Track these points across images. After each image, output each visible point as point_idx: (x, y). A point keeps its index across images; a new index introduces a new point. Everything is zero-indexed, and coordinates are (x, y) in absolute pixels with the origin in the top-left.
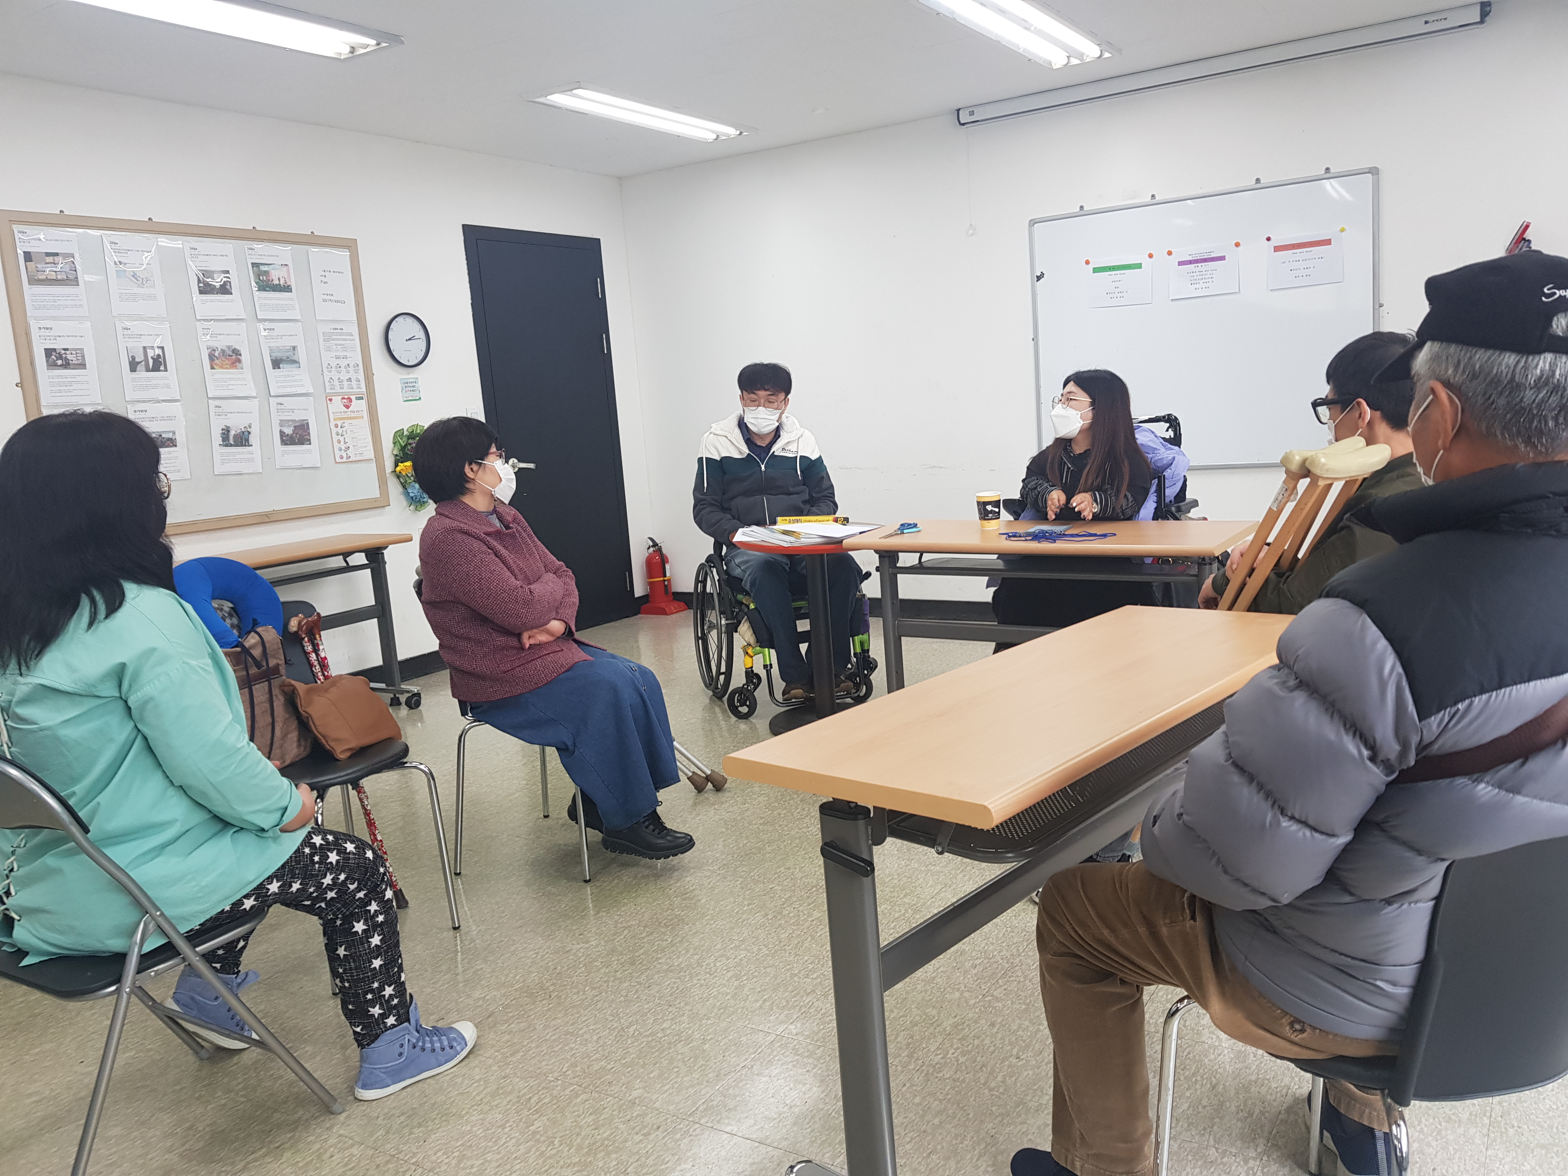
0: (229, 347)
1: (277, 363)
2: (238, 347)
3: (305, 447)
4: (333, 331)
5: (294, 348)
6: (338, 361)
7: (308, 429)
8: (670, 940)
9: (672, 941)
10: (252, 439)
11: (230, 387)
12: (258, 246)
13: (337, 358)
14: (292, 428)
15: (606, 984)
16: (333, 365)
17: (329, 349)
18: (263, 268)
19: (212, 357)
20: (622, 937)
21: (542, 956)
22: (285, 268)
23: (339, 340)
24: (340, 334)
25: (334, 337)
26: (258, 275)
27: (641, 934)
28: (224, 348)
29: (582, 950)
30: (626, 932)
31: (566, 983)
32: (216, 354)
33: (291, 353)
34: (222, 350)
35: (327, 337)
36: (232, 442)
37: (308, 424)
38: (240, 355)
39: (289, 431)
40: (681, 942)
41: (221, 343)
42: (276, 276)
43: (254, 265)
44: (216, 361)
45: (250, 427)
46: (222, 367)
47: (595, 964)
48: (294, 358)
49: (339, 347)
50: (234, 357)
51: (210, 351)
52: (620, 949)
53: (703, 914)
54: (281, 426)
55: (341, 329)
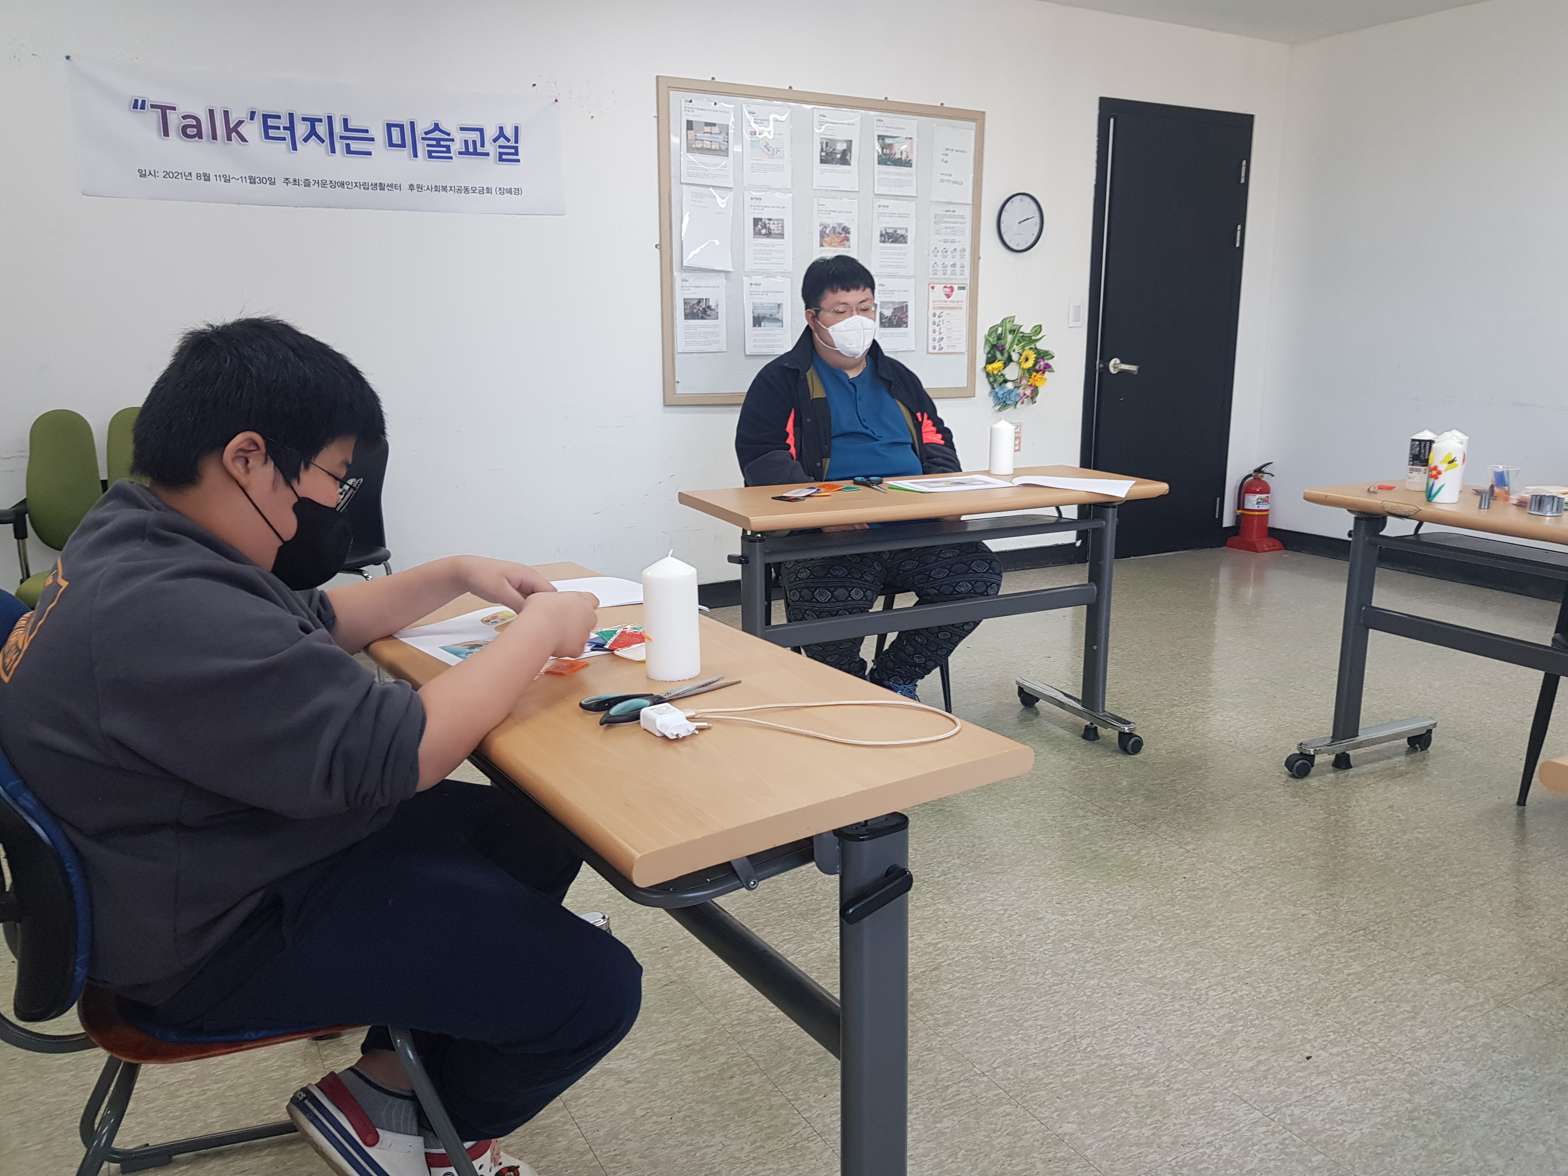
0: (839, 225)
2: (847, 225)
3: (902, 330)
4: (944, 213)
5: (905, 227)
6: (946, 245)
7: (907, 312)
8: (1159, 943)
9: (1162, 944)
12: (886, 117)
13: (946, 241)
14: (890, 312)
15: (1070, 974)
16: (940, 249)
17: (938, 232)
18: (889, 141)
19: (823, 235)
20: (1105, 921)
21: (1011, 915)
22: (908, 142)
23: (950, 222)
24: (952, 217)
25: (946, 220)
26: (882, 148)
27: (1127, 924)
28: (836, 226)
29: (1055, 923)
30: (1110, 916)
31: (1027, 956)
32: (827, 232)
34: (833, 227)
35: (939, 218)
37: (907, 307)
38: (849, 233)
39: (887, 314)
40: (1172, 949)
41: (832, 221)
42: (899, 149)
43: (880, 137)
44: (826, 239)
46: (830, 245)
47: (1066, 944)
48: (903, 235)
49: (949, 230)
50: (843, 235)
51: (822, 227)
52: (1098, 935)
53: (1209, 922)
55: (954, 211)
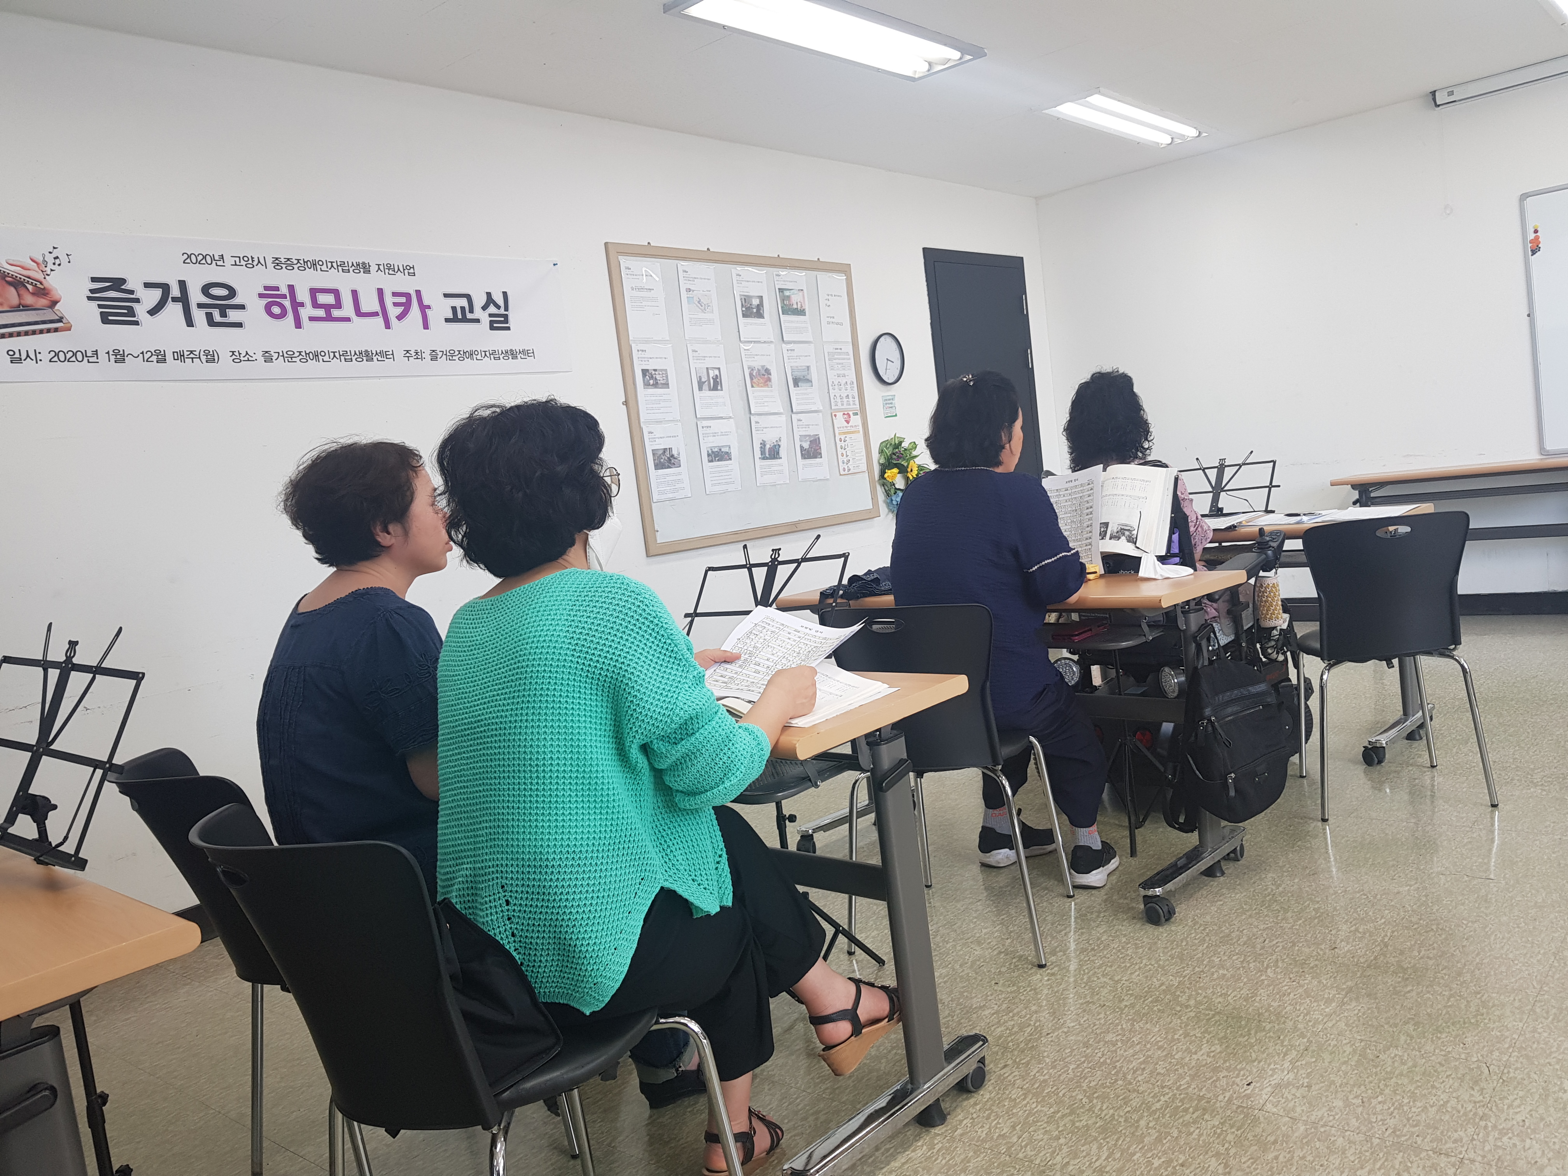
0: (763, 367)
1: (796, 382)
2: (769, 367)
3: (818, 460)
4: (834, 351)
5: (808, 367)
6: (840, 379)
7: (819, 443)
10: (783, 452)
11: (766, 404)
12: (783, 273)
13: (839, 376)
14: (809, 443)
16: (836, 383)
17: (832, 368)
18: (787, 293)
19: (752, 376)
22: (801, 293)
23: (839, 359)
24: (840, 354)
25: (836, 356)
26: (785, 298)
28: (760, 368)
32: (754, 374)
33: (806, 373)
34: (758, 370)
35: (832, 357)
36: (767, 456)
37: (819, 438)
38: (770, 374)
39: (806, 445)
41: (757, 363)
42: (796, 300)
43: (781, 290)
44: (755, 380)
45: (780, 440)
46: (758, 386)
48: (808, 377)
49: (839, 366)
50: (766, 376)
51: (750, 371)
54: (801, 441)
55: (841, 349)
